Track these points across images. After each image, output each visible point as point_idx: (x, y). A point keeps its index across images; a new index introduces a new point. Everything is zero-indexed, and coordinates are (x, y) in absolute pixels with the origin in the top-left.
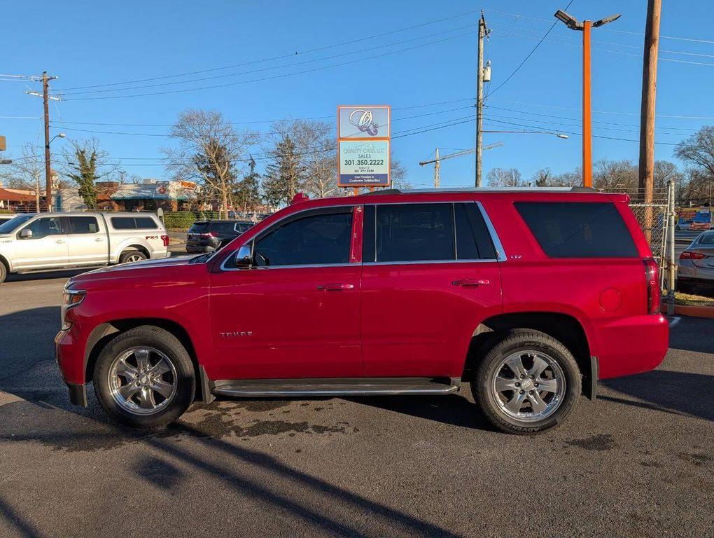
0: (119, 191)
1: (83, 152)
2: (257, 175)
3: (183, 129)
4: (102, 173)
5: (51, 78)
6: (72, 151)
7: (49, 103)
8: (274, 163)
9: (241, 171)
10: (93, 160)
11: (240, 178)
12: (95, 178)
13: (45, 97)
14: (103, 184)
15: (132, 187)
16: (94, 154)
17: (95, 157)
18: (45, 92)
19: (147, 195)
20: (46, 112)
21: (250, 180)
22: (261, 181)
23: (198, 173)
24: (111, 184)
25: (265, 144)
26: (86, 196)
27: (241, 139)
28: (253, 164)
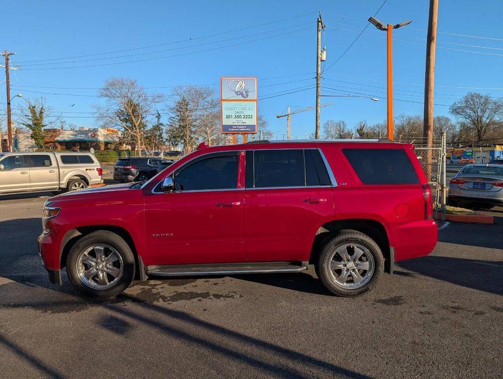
0: (61, 136)
1: (34, 107)
2: (162, 124)
3: (108, 91)
4: (48, 122)
5: (11, 54)
6: (26, 106)
7: (10, 71)
8: (173, 115)
9: (150, 122)
10: (41, 113)
11: (149, 127)
12: (43, 126)
13: (7, 67)
14: (49, 130)
15: (71, 132)
16: (42, 109)
17: (43, 111)
18: (7, 64)
19: (82, 138)
20: (8, 78)
21: (157, 128)
22: (164, 129)
23: (119, 123)
24: (55, 131)
25: (168, 103)
26: (37, 139)
27: (150, 99)
28: (159, 116)
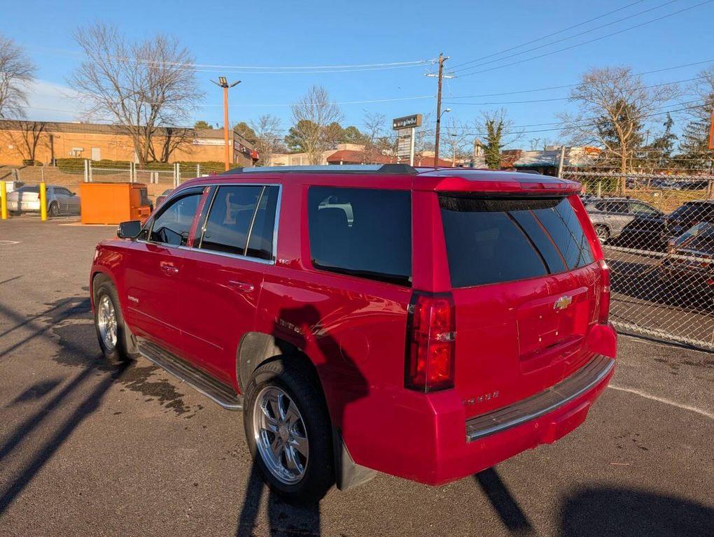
0: (521, 159)
1: (492, 123)
2: (672, 136)
4: (507, 142)
5: (445, 59)
7: (443, 82)
8: (698, 120)
10: (499, 129)
11: (650, 141)
12: (499, 147)
13: (440, 77)
14: (506, 152)
15: (534, 154)
16: (501, 124)
17: (502, 127)
18: (440, 72)
19: (547, 162)
20: (440, 90)
21: (663, 143)
22: (676, 144)
23: (598, 138)
24: (514, 152)
25: (686, 99)
26: (490, 164)
28: (669, 123)
